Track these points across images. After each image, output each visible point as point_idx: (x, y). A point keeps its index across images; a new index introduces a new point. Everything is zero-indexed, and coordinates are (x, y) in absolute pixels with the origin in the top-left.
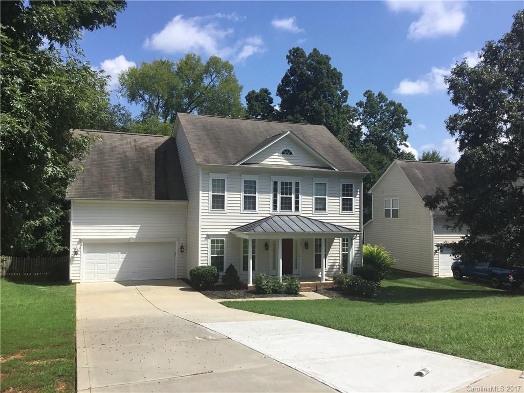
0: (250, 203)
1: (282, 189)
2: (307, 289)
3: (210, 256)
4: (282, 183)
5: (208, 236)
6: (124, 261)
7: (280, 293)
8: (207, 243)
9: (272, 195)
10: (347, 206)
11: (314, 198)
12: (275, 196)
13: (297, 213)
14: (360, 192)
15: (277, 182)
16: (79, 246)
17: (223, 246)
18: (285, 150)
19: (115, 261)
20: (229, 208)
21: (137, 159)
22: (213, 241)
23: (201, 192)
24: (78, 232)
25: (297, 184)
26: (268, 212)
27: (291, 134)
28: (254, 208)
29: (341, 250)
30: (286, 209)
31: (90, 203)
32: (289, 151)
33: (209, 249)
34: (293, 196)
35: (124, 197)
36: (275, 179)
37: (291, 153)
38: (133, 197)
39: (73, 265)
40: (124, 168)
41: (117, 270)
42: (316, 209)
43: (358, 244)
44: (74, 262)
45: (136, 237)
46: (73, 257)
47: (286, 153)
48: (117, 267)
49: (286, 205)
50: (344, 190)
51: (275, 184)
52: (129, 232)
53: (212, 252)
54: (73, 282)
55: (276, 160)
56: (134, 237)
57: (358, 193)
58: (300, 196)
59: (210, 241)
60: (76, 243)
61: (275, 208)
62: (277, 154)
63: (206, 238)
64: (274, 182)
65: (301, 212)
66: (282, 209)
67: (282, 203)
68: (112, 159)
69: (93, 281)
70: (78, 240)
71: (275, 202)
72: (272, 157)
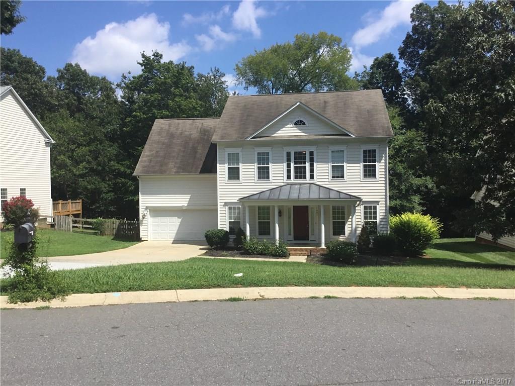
0: (264, 173)
1: (295, 158)
2: (298, 253)
3: (228, 221)
4: (296, 153)
5: (226, 204)
6: (180, 225)
7: (265, 255)
8: (224, 209)
9: (285, 165)
10: (370, 172)
11: (330, 165)
12: (289, 166)
13: (312, 182)
14: (386, 157)
15: (290, 153)
16: (146, 212)
17: (239, 212)
18: (298, 121)
19: (173, 224)
20: (244, 179)
21: (198, 140)
22: (230, 208)
23: (218, 165)
24: (145, 201)
25: (311, 154)
26: (282, 181)
27: (301, 105)
28: (268, 178)
29: (363, 217)
30: (300, 178)
31: (150, 178)
32: (301, 121)
33: (227, 215)
34: (308, 165)
35: (175, 173)
36: (287, 149)
37: (304, 124)
38: (182, 172)
39: (143, 227)
40: (185, 148)
41: (175, 232)
42: (333, 177)
43: (384, 211)
44: (143, 224)
45: (188, 205)
46: (142, 221)
47: (299, 123)
48: (175, 229)
49: (300, 173)
50: (365, 157)
51: (288, 154)
52: (181, 201)
53: (230, 218)
54: (142, 239)
55: (289, 131)
56: (186, 205)
57: (384, 158)
58: (315, 164)
59: (227, 207)
60: (144, 210)
61: (289, 177)
62: (289, 126)
63: (224, 206)
64: (287, 152)
65: (316, 180)
66: (296, 177)
67: (296, 172)
68: (178, 142)
69: (158, 239)
70: (145, 207)
71: (289, 171)
72: (284, 129)
